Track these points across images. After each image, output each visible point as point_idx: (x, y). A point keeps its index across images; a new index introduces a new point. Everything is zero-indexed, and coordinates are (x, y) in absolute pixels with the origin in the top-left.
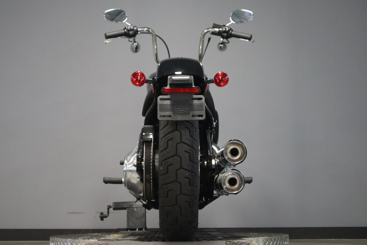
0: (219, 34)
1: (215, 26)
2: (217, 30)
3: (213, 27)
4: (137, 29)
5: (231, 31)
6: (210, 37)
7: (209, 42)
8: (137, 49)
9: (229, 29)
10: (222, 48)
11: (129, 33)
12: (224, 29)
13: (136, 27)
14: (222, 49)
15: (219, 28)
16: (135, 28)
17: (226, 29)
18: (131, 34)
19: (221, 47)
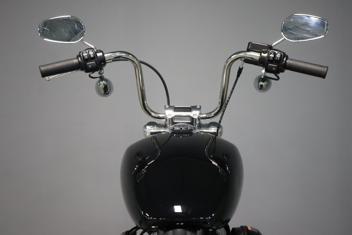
0: (261, 62)
1: (252, 47)
2: (256, 55)
3: (248, 50)
4: (103, 54)
5: (285, 59)
6: (241, 67)
7: (238, 76)
8: (106, 90)
9: (281, 55)
10: (263, 88)
11: (86, 65)
12: (272, 56)
13: (101, 51)
14: (264, 90)
15: (261, 53)
16: (99, 55)
17: (275, 54)
18: (90, 66)
19: (262, 86)
